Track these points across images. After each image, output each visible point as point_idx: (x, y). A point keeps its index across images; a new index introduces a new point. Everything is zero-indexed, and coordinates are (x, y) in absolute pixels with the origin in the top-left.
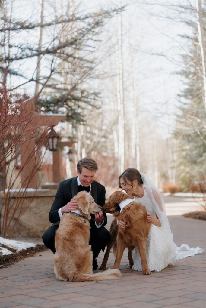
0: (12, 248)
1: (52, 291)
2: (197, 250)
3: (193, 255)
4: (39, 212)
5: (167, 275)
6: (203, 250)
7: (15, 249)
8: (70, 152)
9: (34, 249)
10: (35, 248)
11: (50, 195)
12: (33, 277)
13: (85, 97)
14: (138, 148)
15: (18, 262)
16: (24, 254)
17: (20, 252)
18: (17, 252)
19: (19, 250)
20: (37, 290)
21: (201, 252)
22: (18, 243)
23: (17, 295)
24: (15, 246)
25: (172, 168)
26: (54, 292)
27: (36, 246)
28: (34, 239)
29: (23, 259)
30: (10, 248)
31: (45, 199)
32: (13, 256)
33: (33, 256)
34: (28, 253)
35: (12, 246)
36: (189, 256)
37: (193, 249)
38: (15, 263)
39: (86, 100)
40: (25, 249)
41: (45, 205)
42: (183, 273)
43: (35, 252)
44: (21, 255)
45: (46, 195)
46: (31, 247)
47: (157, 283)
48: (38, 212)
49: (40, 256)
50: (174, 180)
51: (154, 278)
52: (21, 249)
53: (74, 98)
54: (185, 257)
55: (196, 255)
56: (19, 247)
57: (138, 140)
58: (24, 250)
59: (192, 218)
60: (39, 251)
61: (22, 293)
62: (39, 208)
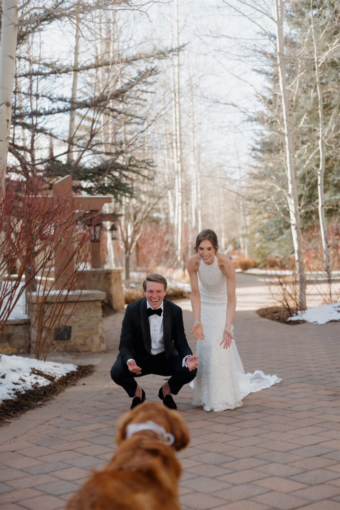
0: (49, 374)
1: (105, 445)
2: (273, 379)
3: (269, 387)
4: (79, 321)
5: (237, 420)
6: (281, 379)
7: (53, 376)
8: (113, 228)
9: (75, 374)
10: (76, 372)
11: (92, 299)
12: (80, 421)
13: (135, 166)
14: (199, 212)
15: (59, 395)
16: (64, 383)
17: (59, 380)
18: (55, 380)
19: (57, 378)
20: (87, 444)
21: (278, 382)
22: (55, 367)
23: (65, 451)
24: (52, 372)
25: (244, 236)
26: (108, 447)
27: (77, 369)
28: (72, 355)
29: (64, 391)
30: (46, 375)
31: (86, 305)
32: (52, 387)
33: (75, 385)
34: (68, 381)
35: (49, 372)
36: (264, 389)
37: (268, 376)
38: (55, 397)
39: (135, 169)
40: (65, 375)
41: (86, 311)
42: (257, 418)
43: (77, 379)
44: (60, 384)
45: (87, 299)
46: (71, 372)
47: (226, 434)
48: (77, 320)
49: (84, 384)
50: (246, 252)
51: (222, 425)
52: (60, 376)
53: (119, 166)
54: (259, 389)
55: (273, 386)
56: (57, 373)
57: (200, 202)
58: (63, 377)
59: (269, 318)
60: (81, 377)
61: (70, 448)
62: (78, 316)
